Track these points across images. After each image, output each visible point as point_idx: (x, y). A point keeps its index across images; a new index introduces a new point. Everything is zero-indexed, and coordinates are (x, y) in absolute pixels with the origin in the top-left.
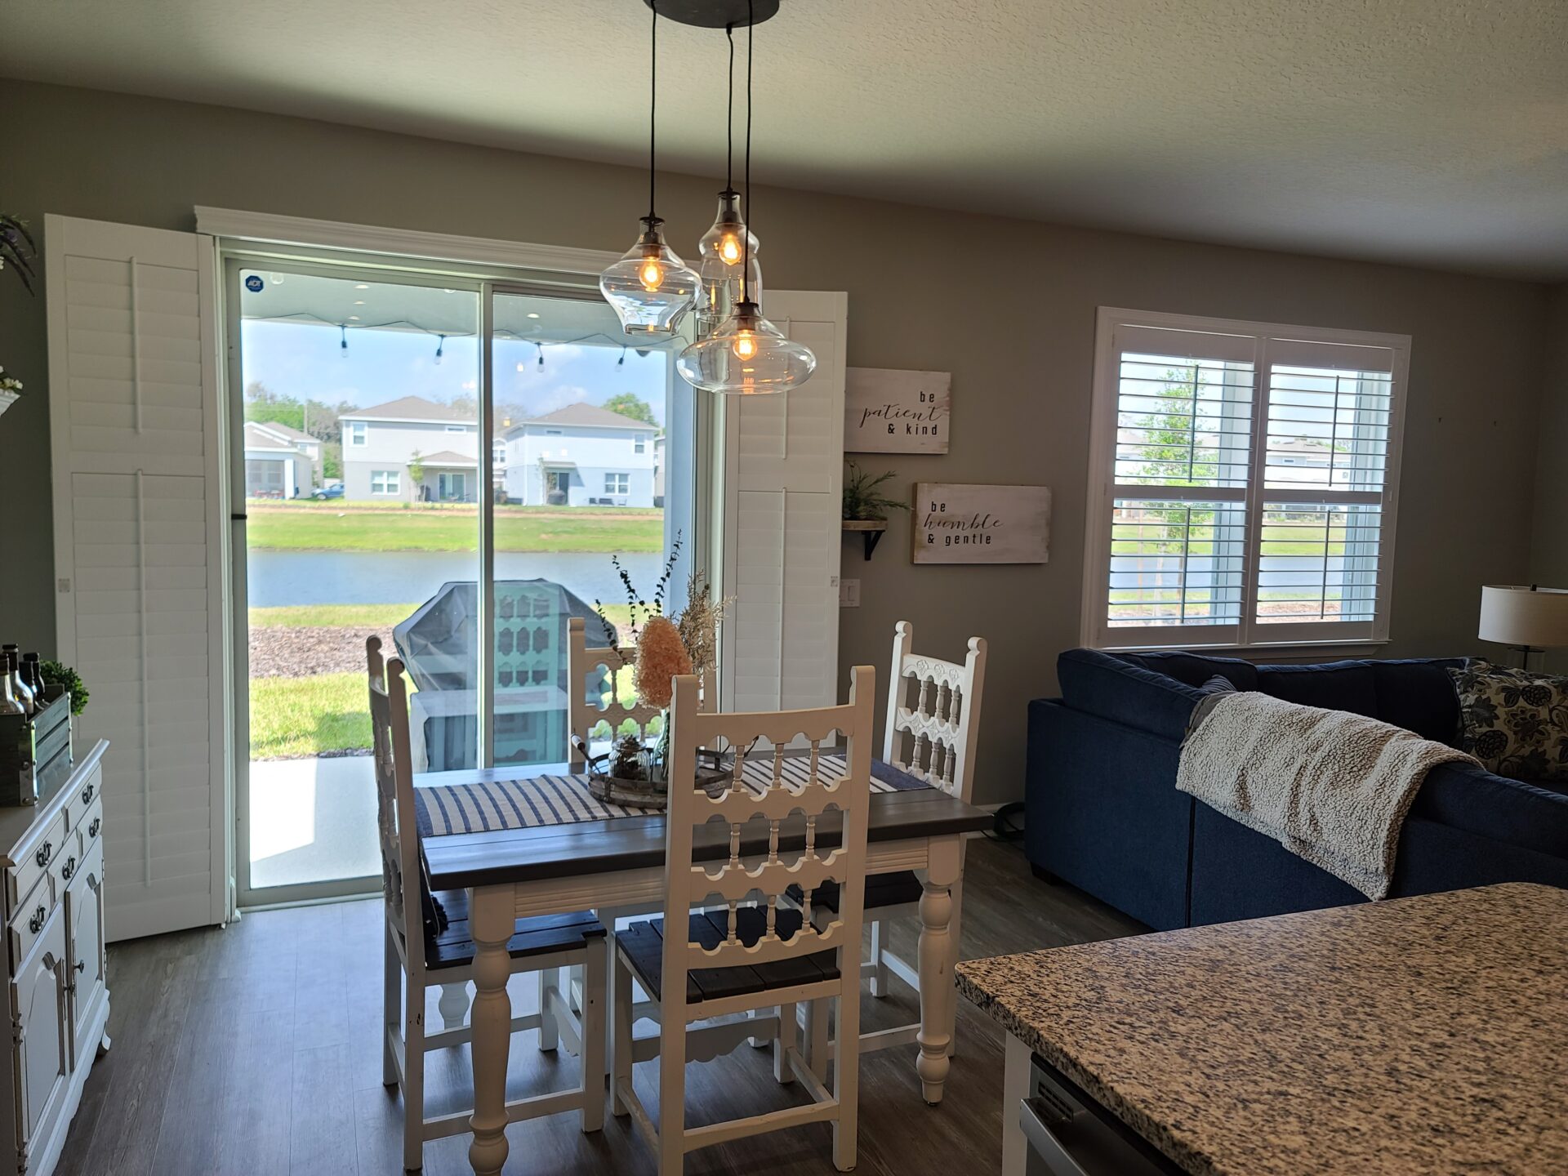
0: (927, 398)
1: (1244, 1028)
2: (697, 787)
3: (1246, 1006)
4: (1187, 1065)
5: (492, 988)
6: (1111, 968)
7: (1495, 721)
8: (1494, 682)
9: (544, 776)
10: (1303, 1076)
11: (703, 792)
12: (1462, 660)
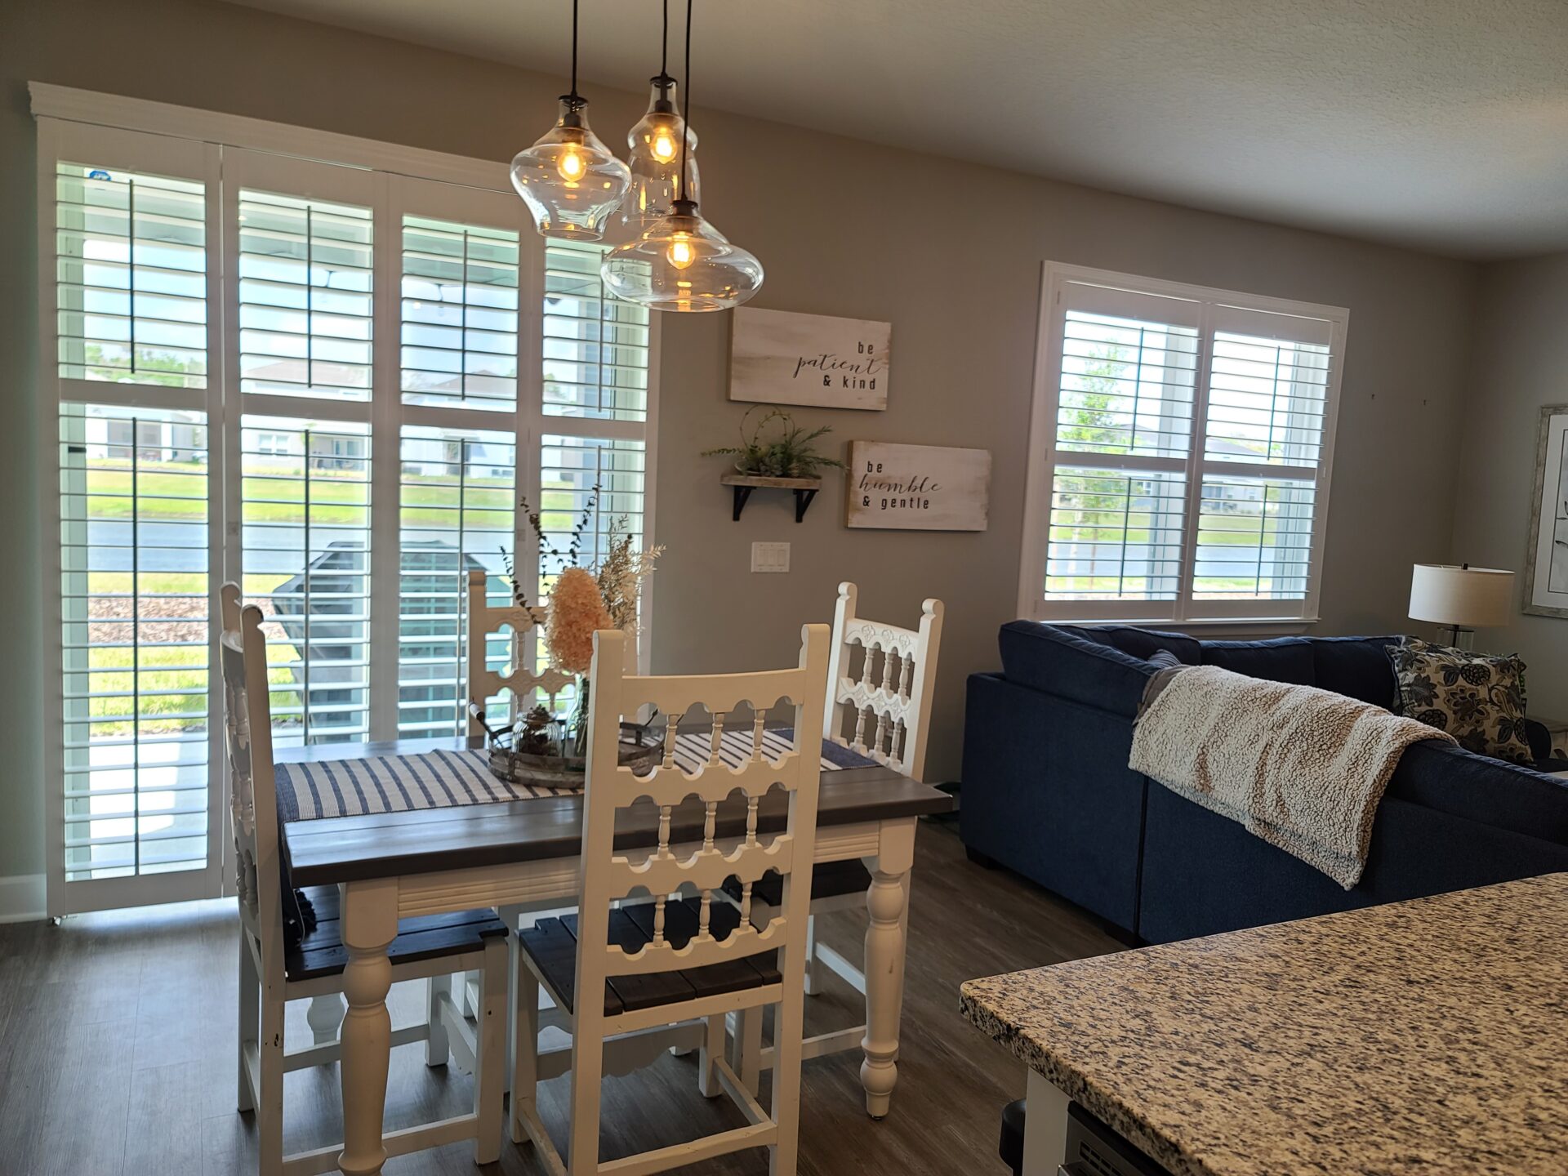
0: (866, 349)
1: (1336, 1067)
2: (620, 764)
3: (1327, 1035)
4: (1285, 1125)
5: (371, 1001)
6: (1151, 986)
7: (1434, 700)
8: (1433, 659)
9: (436, 751)
10: (1430, 1133)
11: (628, 769)
12: (1397, 639)
